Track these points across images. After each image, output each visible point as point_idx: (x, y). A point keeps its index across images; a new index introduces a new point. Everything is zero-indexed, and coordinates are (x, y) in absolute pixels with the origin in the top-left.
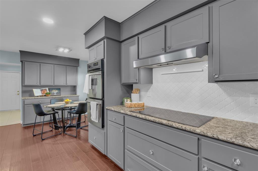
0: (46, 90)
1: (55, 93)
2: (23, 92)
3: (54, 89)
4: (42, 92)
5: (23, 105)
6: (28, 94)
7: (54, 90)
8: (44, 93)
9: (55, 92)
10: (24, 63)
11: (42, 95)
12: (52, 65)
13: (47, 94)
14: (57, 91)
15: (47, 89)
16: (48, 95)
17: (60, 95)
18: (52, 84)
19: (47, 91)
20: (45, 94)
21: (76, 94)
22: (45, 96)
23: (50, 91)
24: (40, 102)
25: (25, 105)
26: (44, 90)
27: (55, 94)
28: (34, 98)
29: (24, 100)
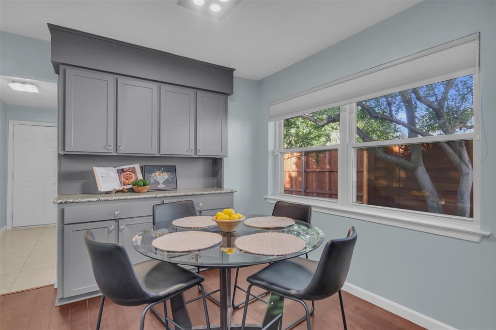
0: (133, 171)
1: (161, 181)
2: (64, 178)
3: (159, 168)
4: (123, 179)
5: (61, 226)
6: (77, 185)
7: (157, 173)
8: (127, 181)
9: (161, 177)
10: (65, 71)
11: (121, 188)
12: (155, 86)
13: (139, 186)
14: (166, 176)
15: (137, 167)
16: (140, 188)
17: (176, 189)
18: (154, 152)
19: (136, 175)
20: (130, 186)
21: (219, 185)
22: (132, 190)
23: (146, 175)
24: (117, 213)
25: (65, 226)
26: (128, 170)
27: (161, 186)
28: (96, 199)
29: (63, 206)
